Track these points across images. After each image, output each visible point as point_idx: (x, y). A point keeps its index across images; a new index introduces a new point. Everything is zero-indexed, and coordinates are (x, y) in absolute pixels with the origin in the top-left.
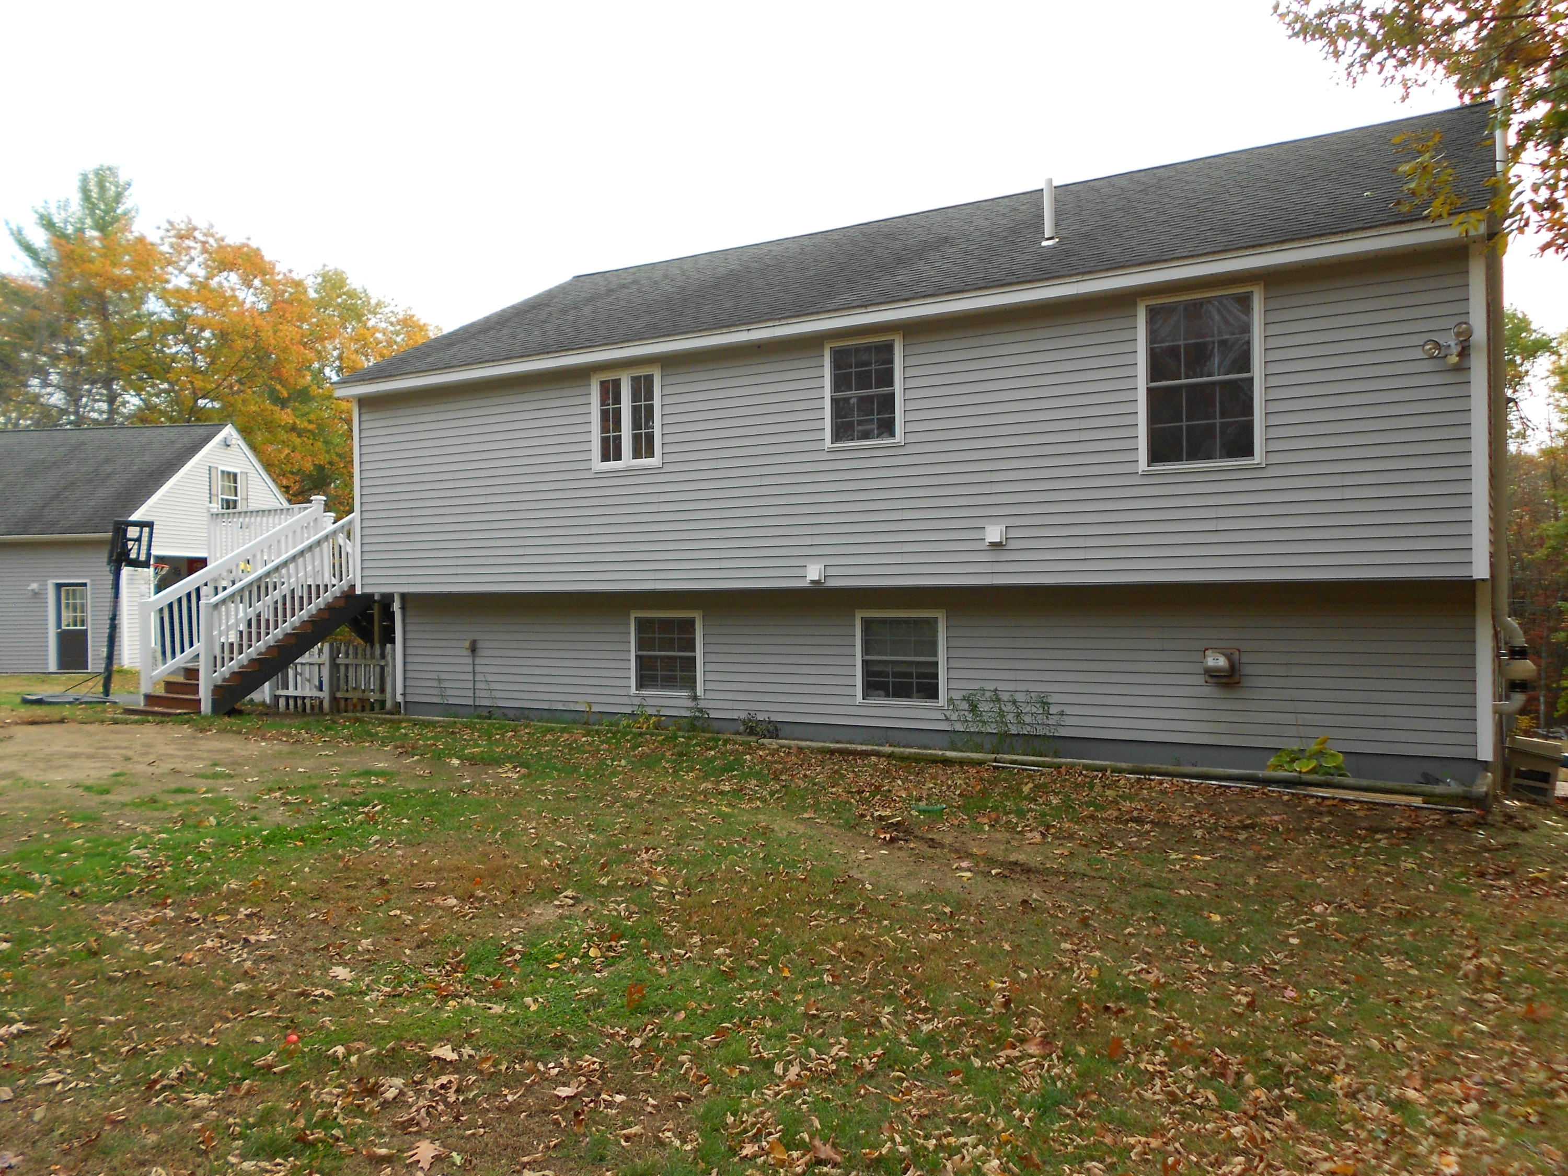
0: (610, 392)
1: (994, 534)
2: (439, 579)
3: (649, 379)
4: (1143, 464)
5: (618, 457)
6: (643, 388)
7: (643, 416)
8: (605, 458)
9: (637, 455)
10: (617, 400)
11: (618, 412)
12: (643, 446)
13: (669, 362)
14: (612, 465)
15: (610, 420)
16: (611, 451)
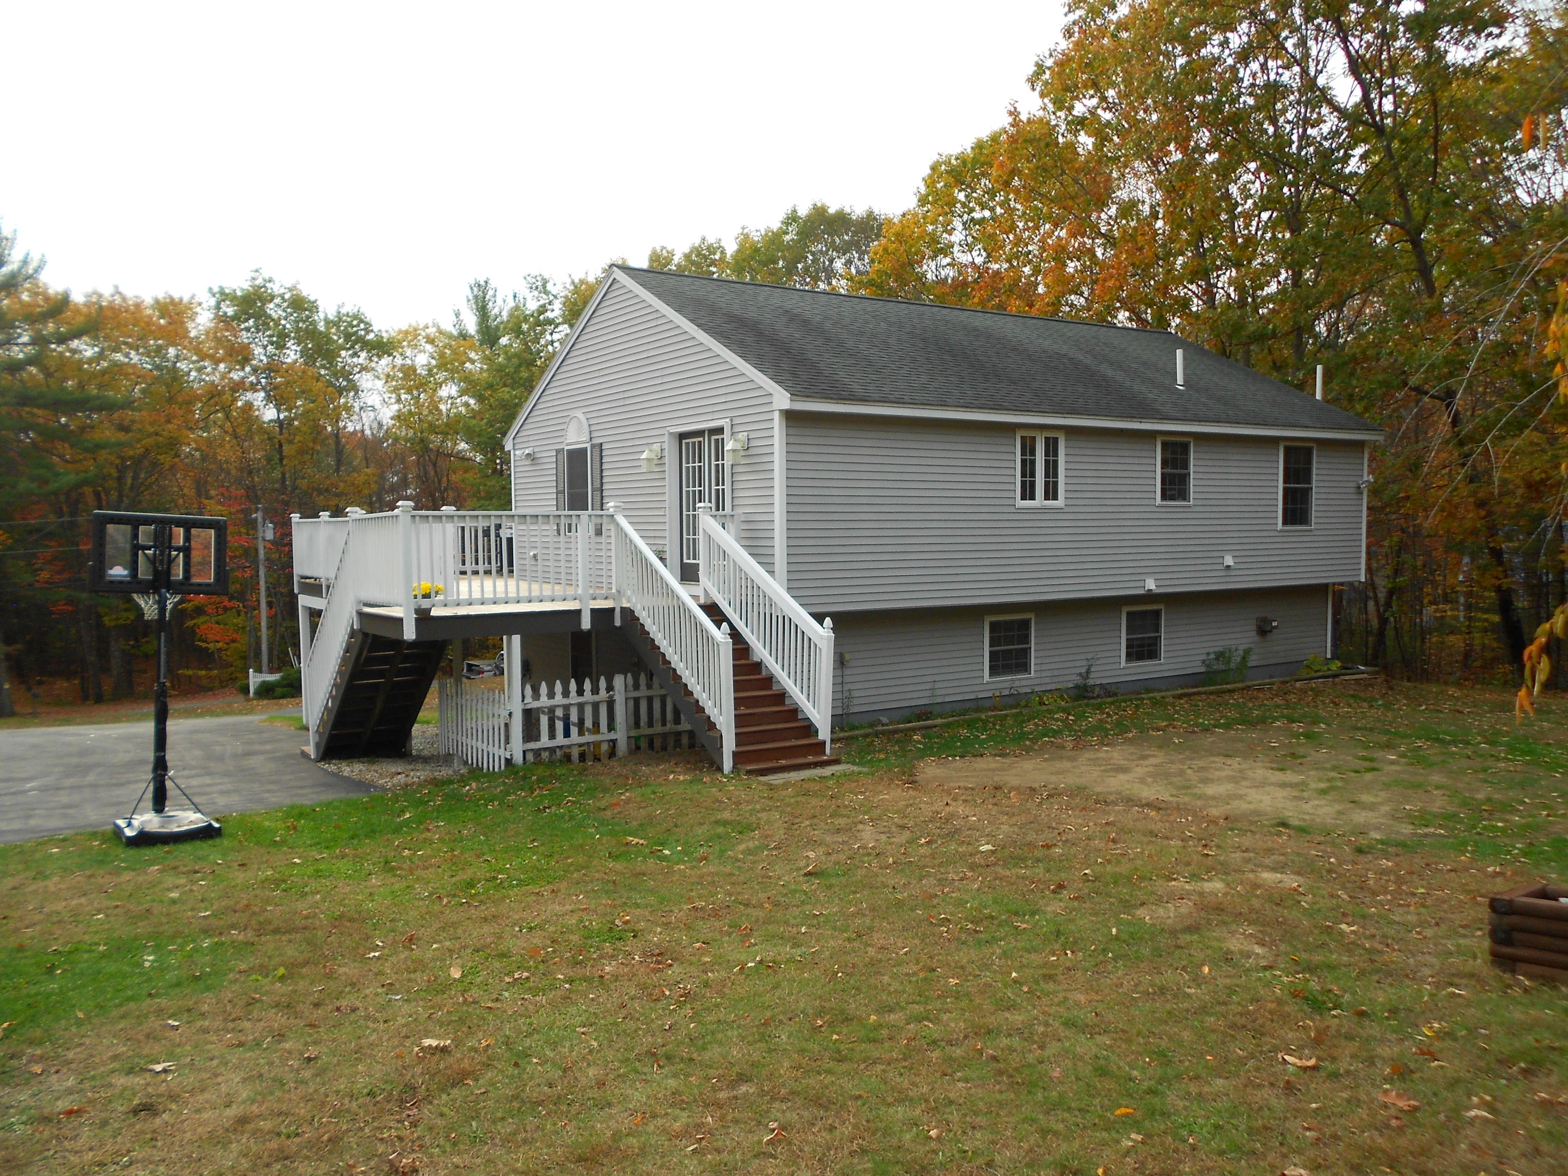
0: (1028, 448)
1: (1229, 561)
2: (861, 598)
3: (1056, 440)
4: (1280, 526)
5: (1032, 498)
6: (1051, 448)
7: (1051, 469)
8: (1023, 498)
9: (1047, 498)
10: (1033, 452)
11: (1033, 462)
12: (1051, 492)
13: (1071, 431)
14: (1028, 503)
15: (1028, 469)
16: (1028, 492)
